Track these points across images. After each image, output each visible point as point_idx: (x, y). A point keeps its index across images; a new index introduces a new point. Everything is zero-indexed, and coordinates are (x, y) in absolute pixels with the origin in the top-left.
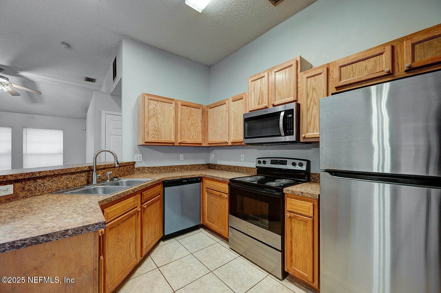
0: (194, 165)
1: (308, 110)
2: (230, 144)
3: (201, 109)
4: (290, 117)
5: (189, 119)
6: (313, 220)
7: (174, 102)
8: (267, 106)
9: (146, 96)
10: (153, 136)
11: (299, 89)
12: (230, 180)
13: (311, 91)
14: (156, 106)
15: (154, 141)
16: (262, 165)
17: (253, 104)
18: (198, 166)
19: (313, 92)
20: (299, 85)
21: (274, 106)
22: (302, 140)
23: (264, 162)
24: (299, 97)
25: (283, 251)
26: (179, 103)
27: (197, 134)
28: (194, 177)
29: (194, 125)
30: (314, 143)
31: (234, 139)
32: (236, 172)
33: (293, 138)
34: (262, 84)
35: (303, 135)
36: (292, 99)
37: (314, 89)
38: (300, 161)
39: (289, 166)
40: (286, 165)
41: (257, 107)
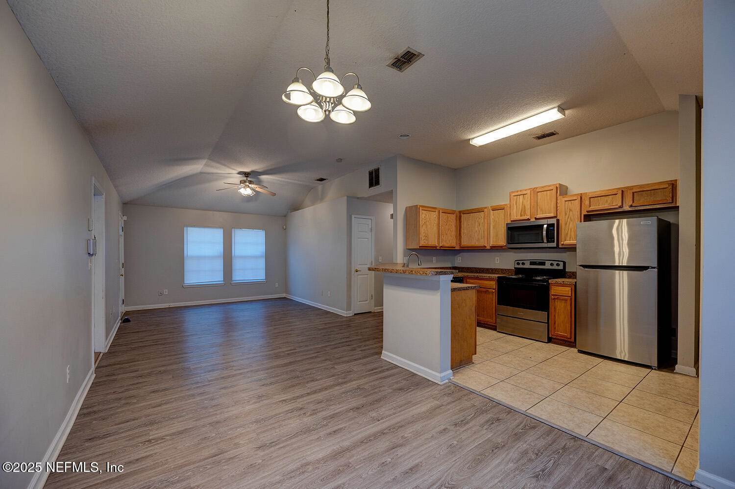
1: (565, 224)
2: (488, 248)
3: (455, 215)
4: (552, 229)
6: (571, 299)
7: (437, 210)
8: (529, 219)
10: (424, 241)
11: (558, 208)
12: (498, 278)
13: (568, 211)
15: (425, 246)
16: (521, 266)
17: (515, 214)
20: (558, 205)
21: (536, 219)
22: (560, 246)
23: (523, 264)
24: (558, 214)
26: (440, 211)
27: (451, 239)
29: (450, 230)
30: (572, 249)
31: (494, 244)
33: (554, 245)
34: (525, 199)
35: (562, 243)
36: (552, 215)
38: (557, 262)
39: (547, 266)
40: (545, 265)
41: (519, 218)
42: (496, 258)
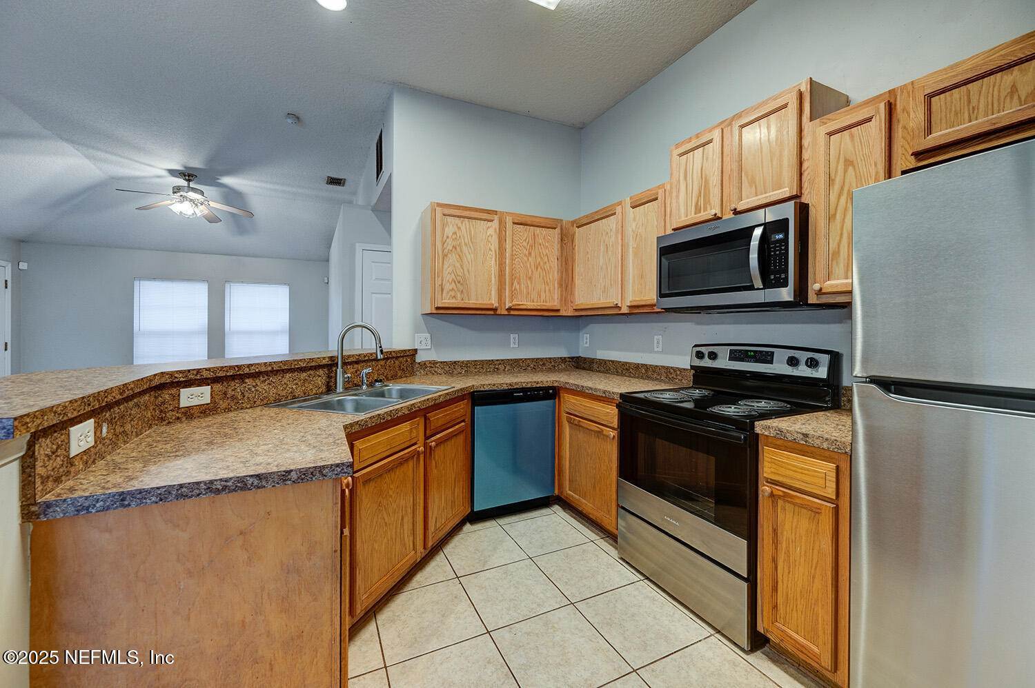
0: (542, 359)
1: (831, 218)
2: (625, 310)
3: (558, 231)
4: (779, 241)
5: (530, 254)
7: (496, 218)
8: (719, 215)
9: (439, 209)
10: (452, 293)
11: (805, 165)
12: (622, 395)
13: (841, 167)
14: (459, 228)
15: (454, 306)
16: (707, 363)
17: (682, 211)
18: (551, 362)
19: (845, 171)
20: (805, 156)
21: (736, 212)
22: (812, 299)
23: (713, 356)
24: (805, 185)
25: (751, 580)
26: (509, 220)
27: (547, 288)
28: (540, 387)
29: (541, 268)
30: (840, 307)
31: (634, 299)
32: (642, 378)
33: (786, 294)
34: (707, 159)
35: (817, 286)
36: (785, 192)
37: (849, 163)
38: (810, 355)
39: (779, 367)
40: (771, 362)
41: (693, 217)
42: (656, 337)
